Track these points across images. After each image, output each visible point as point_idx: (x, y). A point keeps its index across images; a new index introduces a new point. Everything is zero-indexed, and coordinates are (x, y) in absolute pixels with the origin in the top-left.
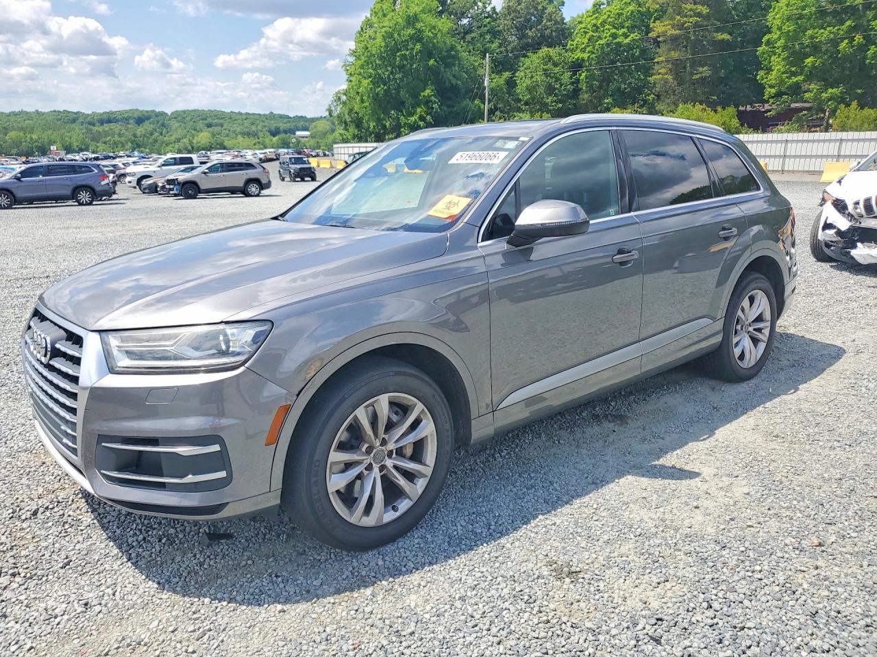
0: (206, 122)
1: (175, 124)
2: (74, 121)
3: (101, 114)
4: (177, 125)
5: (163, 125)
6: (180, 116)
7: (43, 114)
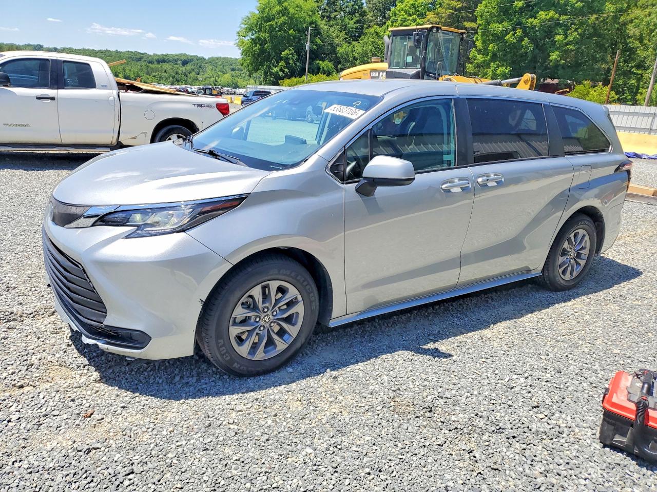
1: (209, 67)
3: (159, 56)
4: (210, 67)
5: (200, 67)
6: (213, 62)
7: (121, 52)
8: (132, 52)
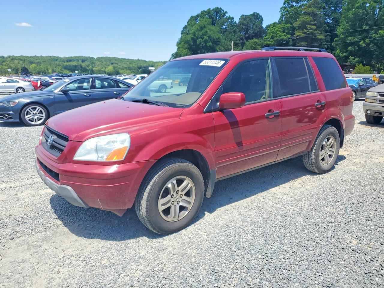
0: (111, 62)
1: (98, 63)
2: (57, 60)
5: (93, 63)
6: (100, 59)
7: (44, 57)
8: (50, 56)
